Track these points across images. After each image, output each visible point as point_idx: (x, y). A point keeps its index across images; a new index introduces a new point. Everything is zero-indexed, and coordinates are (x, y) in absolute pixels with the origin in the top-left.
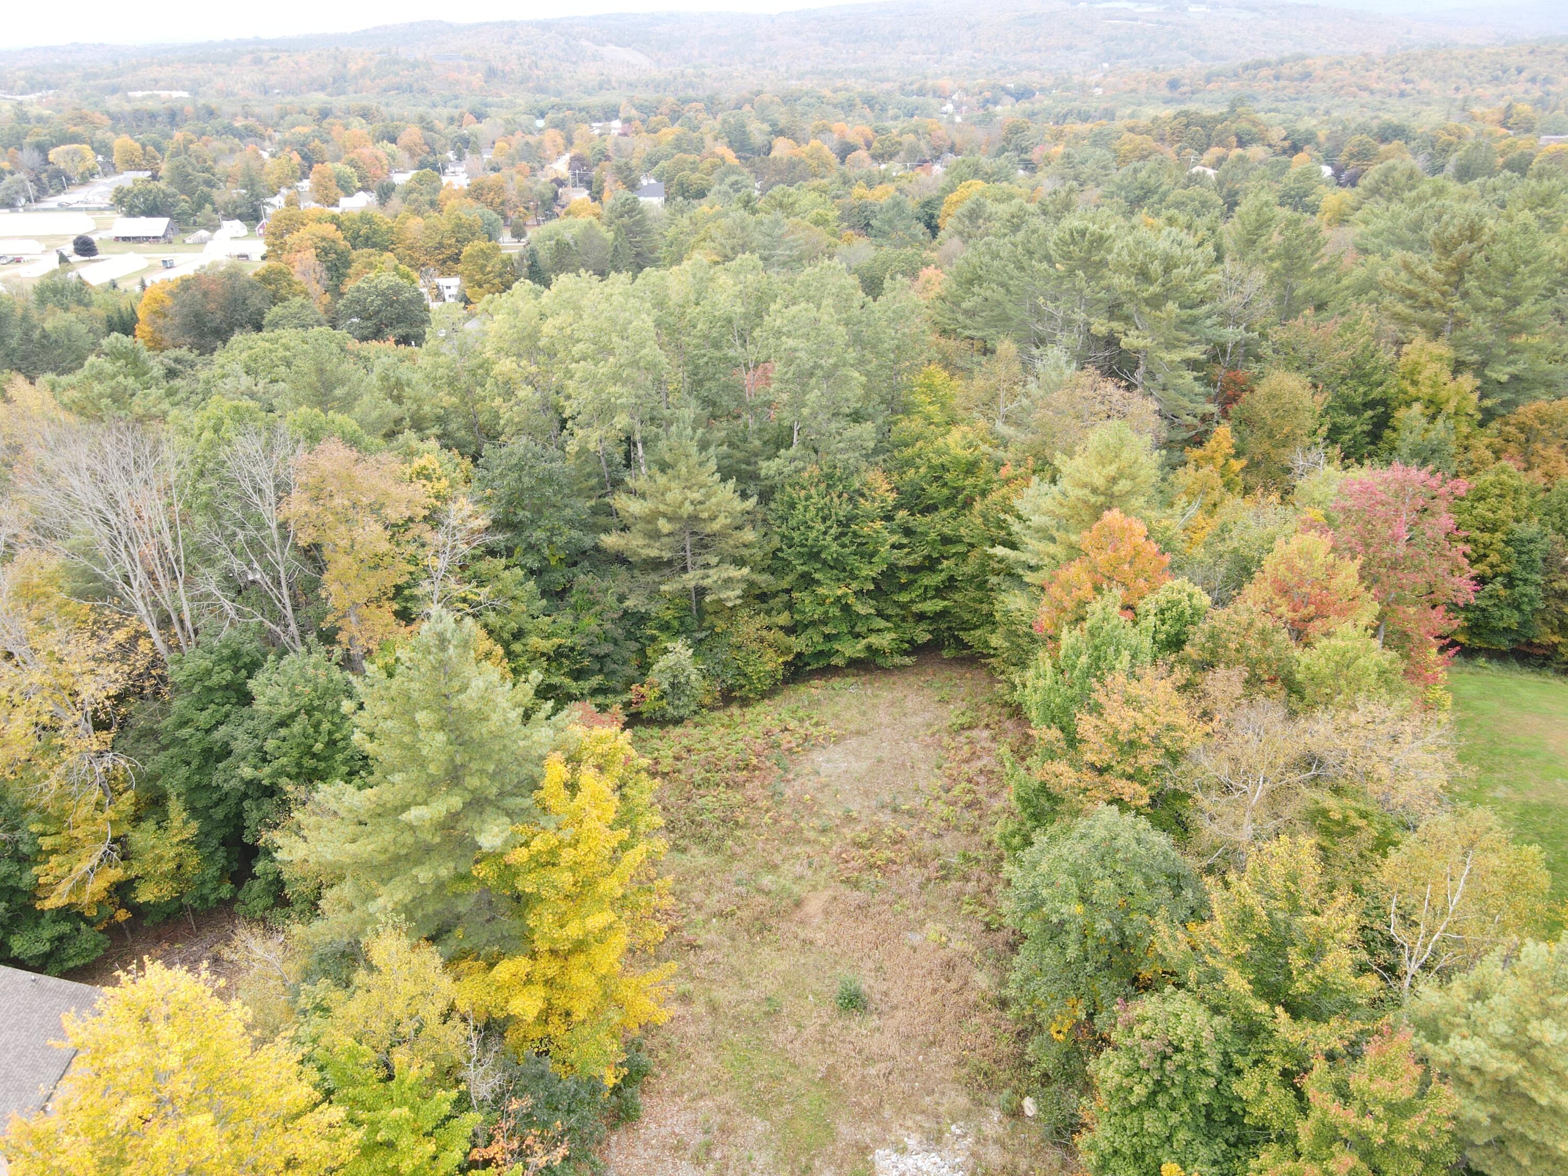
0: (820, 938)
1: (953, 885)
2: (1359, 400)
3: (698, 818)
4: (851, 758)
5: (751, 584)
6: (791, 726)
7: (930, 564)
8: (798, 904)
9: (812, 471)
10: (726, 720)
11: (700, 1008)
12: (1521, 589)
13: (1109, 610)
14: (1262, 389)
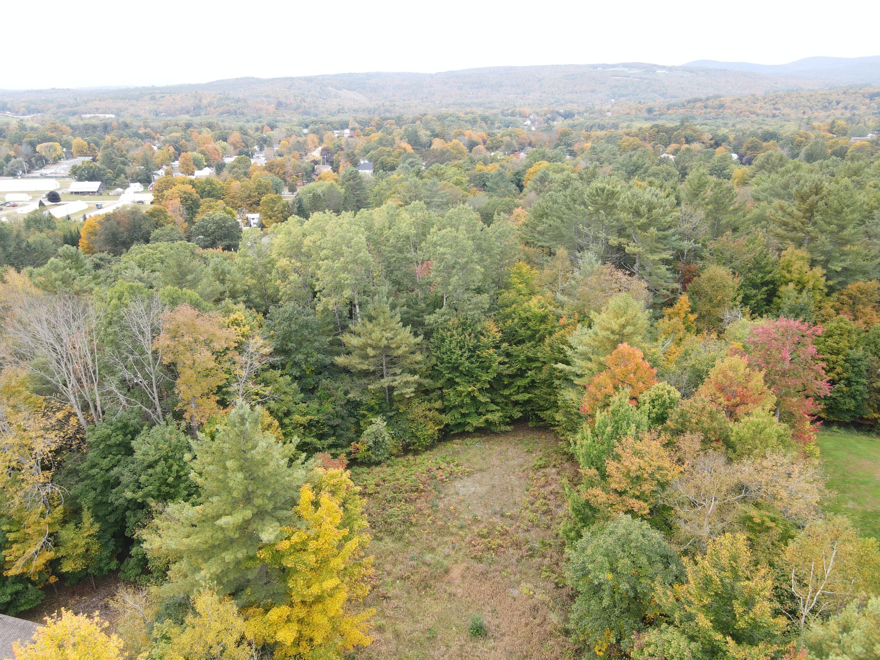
0: (460, 592)
1: (537, 560)
2: (759, 281)
3: (389, 521)
4: (477, 485)
5: (420, 385)
6: (442, 466)
7: (521, 374)
8: (447, 572)
9: (454, 321)
10: (405, 463)
11: (389, 635)
12: (855, 387)
13: (623, 400)
14: (705, 275)
